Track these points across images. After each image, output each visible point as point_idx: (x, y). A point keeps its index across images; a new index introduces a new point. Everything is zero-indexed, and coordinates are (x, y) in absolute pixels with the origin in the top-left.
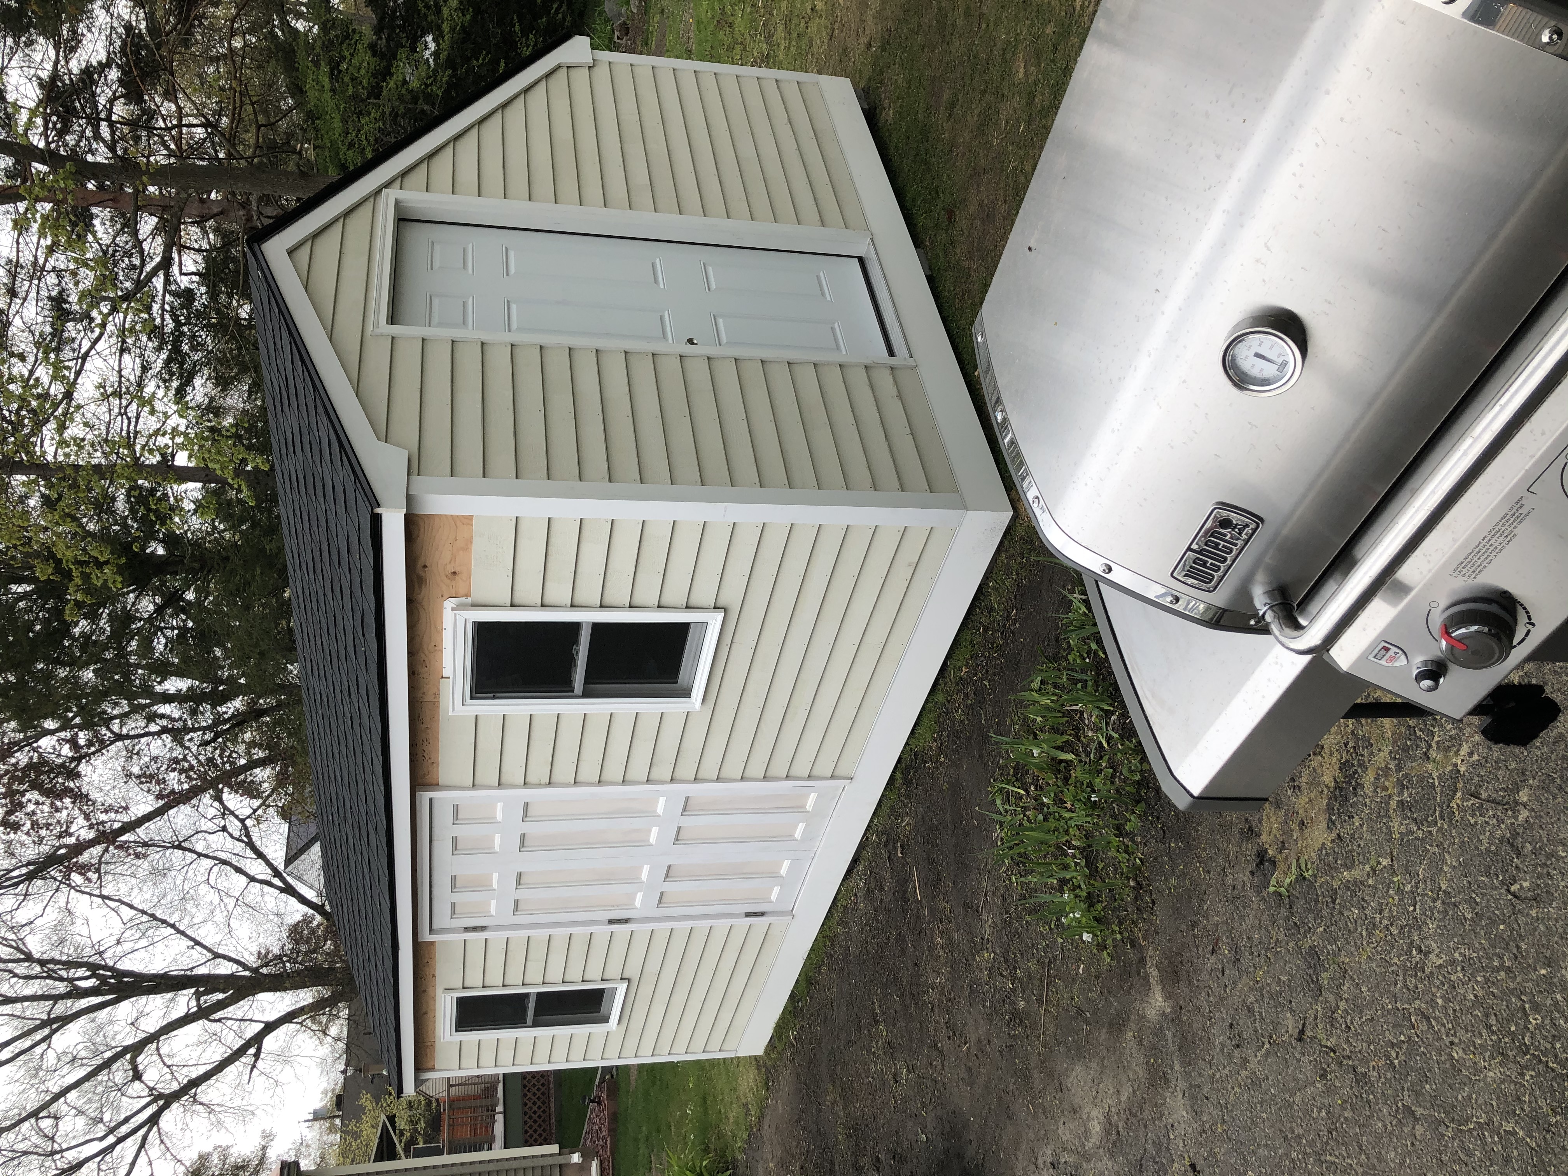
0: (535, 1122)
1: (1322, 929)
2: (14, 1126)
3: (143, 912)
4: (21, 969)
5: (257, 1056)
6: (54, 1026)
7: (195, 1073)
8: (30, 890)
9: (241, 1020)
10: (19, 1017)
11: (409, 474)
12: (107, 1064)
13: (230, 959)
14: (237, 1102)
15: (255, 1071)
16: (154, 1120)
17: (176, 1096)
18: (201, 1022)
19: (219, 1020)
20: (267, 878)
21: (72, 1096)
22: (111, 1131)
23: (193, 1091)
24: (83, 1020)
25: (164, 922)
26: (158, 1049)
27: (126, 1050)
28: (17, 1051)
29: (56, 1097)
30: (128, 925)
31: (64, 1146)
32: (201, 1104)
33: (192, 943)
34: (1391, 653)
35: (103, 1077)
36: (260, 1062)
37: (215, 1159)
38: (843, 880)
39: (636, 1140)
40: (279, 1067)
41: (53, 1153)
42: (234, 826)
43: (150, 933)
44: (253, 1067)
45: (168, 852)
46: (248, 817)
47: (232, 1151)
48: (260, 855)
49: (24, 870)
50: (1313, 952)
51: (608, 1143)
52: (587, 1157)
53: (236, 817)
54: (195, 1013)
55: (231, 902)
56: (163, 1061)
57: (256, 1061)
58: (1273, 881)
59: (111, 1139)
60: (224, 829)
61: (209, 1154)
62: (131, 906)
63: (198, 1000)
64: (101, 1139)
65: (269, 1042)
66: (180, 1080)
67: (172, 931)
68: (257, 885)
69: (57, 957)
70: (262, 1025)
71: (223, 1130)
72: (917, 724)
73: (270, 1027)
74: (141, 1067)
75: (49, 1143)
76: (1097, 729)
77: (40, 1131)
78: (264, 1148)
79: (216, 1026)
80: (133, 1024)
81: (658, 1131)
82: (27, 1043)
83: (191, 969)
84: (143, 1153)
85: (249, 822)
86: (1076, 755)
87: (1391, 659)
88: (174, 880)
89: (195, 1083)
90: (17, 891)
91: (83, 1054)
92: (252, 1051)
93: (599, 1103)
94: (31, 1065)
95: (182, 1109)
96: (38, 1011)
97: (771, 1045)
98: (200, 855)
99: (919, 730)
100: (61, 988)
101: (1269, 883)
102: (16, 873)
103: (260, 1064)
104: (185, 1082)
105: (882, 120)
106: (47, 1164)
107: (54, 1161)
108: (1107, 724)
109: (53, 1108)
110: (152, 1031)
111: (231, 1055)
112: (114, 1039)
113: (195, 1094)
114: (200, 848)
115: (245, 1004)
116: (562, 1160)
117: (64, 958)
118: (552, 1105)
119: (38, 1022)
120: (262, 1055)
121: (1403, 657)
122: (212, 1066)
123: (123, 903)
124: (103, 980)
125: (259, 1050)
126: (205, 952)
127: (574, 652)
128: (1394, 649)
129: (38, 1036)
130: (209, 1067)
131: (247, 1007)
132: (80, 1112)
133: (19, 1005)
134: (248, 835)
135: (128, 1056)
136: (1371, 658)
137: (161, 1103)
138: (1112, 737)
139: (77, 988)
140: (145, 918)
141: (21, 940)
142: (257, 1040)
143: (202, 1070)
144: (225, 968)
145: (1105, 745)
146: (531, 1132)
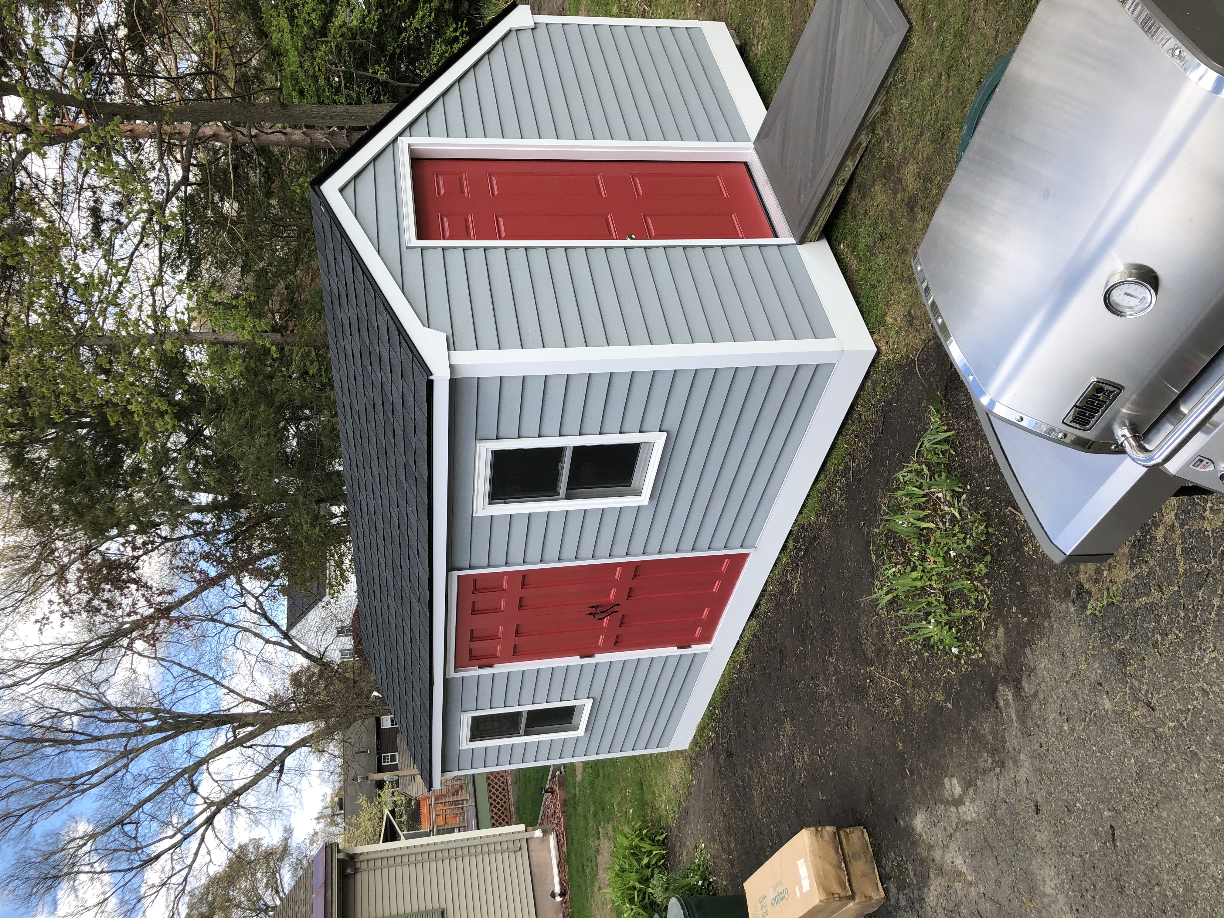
0: (499, 810)
1: (1128, 637)
2: (107, 830)
3: (189, 669)
4: (104, 715)
5: (281, 771)
6: (131, 756)
7: (237, 786)
8: (104, 655)
9: (268, 746)
10: (103, 751)
11: (449, 350)
12: (172, 781)
13: (256, 702)
14: (269, 805)
15: (281, 783)
16: (209, 821)
17: (224, 803)
18: (238, 748)
19: (251, 747)
20: (279, 640)
21: (148, 806)
22: (179, 830)
23: (237, 799)
24: (152, 750)
25: (205, 676)
26: (208, 769)
27: (185, 771)
28: (104, 776)
29: (136, 808)
30: (180, 679)
31: (144, 844)
32: (243, 807)
33: (227, 691)
34: (1204, 463)
35: (170, 791)
36: (284, 776)
37: (251, 848)
38: (748, 620)
39: (585, 817)
40: (297, 779)
41: (137, 849)
42: (251, 602)
43: (195, 684)
44: (279, 780)
45: (205, 623)
46: (261, 595)
47: (263, 842)
48: (272, 623)
49: (99, 642)
50: (1121, 653)
51: (562, 821)
52: (545, 832)
53: (253, 595)
54: (233, 742)
55: (253, 660)
56: (212, 778)
57: (281, 776)
58: (1089, 606)
59: (179, 837)
60: (244, 605)
61: (246, 845)
62: (180, 665)
63: (234, 732)
64: (172, 837)
65: (290, 762)
66: (226, 791)
67: (212, 682)
68: (271, 645)
69: (129, 705)
70: (283, 749)
71: (260, 826)
72: (803, 506)
73: (289, 750)
74: (195, 783)
75: (133, 842)
76: (951, 505)
77: (125, 834)
78: (286, 839)
79: (249, 751)
80: (188, 751)
81: (603, 810)
82: (111, 770)
83: (229, 709)
84: (203, 846)
85: (261, 599)
86: (936, 524)
87: (1204, 467)
88: (209, 645)
89: (238, 793)
90: (94, 657)
91: (154, 775)
92: (277, 768)
93: (552, 793)
94: (115, 785)
95: (229, 812)
96: (117, 746)
97: (695, 741)
98: (228, 625)
99: (806, 511)
100: (133, 727)
101: (1086, 608)
102: (92, 644)
103: (284, 778)
104: (231, 792)
105: (752, 54)
106: (132, 857)
107: (138, 855)
108: (959, 502)
109: (133, 817)
110: (203, 755)
111: (262, 772)
112: (174, 763)
113: (239, 801)
114: (227, 619)
115: (270, 733)
116: (527, 835)
117: (134, 706)
118: (511, 797)
119: (118, 754)
120: (285, 771)
121: (1212, 465)
122: (249, 780)
123: (175, 663)
124: (164, 721)
125: (282, 767)
126: (236, 696)
127: (560, 468)
128: (1206, 461)
129: (119, 764)
130: (247, 781)
131: (271, 737)
132: (154, 818)
133: (104, 742)
134: (262, 608)
135: (186, 776)
136: (1191, 466)
137: (213, 809)
138: (964, 511)
139: (145, 727)
140: (190, 674)
141: (102, 694)
142: (281, 760)
143: (241, 783)
144: (251, 708)
145: (958, 516)
146: (496, 817)
